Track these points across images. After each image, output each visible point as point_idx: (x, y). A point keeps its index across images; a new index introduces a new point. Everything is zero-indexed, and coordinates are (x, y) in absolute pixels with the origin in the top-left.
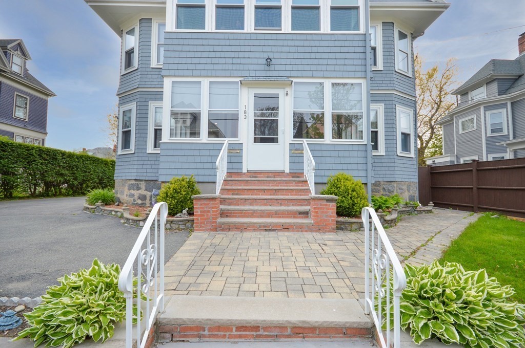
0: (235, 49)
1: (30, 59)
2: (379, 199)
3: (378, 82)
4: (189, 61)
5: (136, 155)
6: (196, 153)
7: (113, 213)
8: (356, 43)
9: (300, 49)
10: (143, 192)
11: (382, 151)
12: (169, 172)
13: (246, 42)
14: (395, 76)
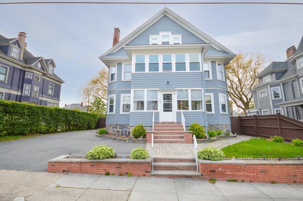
0: (156, 78)
1: (56, 67)
2: (211, 132)
3: (210, 84)
4: (140, 83)
5: (115, 115)
6: (143, 116)
7: (110, 138)
8: (199, 75)
9: (179, 78)
10: (118, 129)
11: (213, 112)
12: (133, 123)
13: (160, 76)
14: (217, 82)
